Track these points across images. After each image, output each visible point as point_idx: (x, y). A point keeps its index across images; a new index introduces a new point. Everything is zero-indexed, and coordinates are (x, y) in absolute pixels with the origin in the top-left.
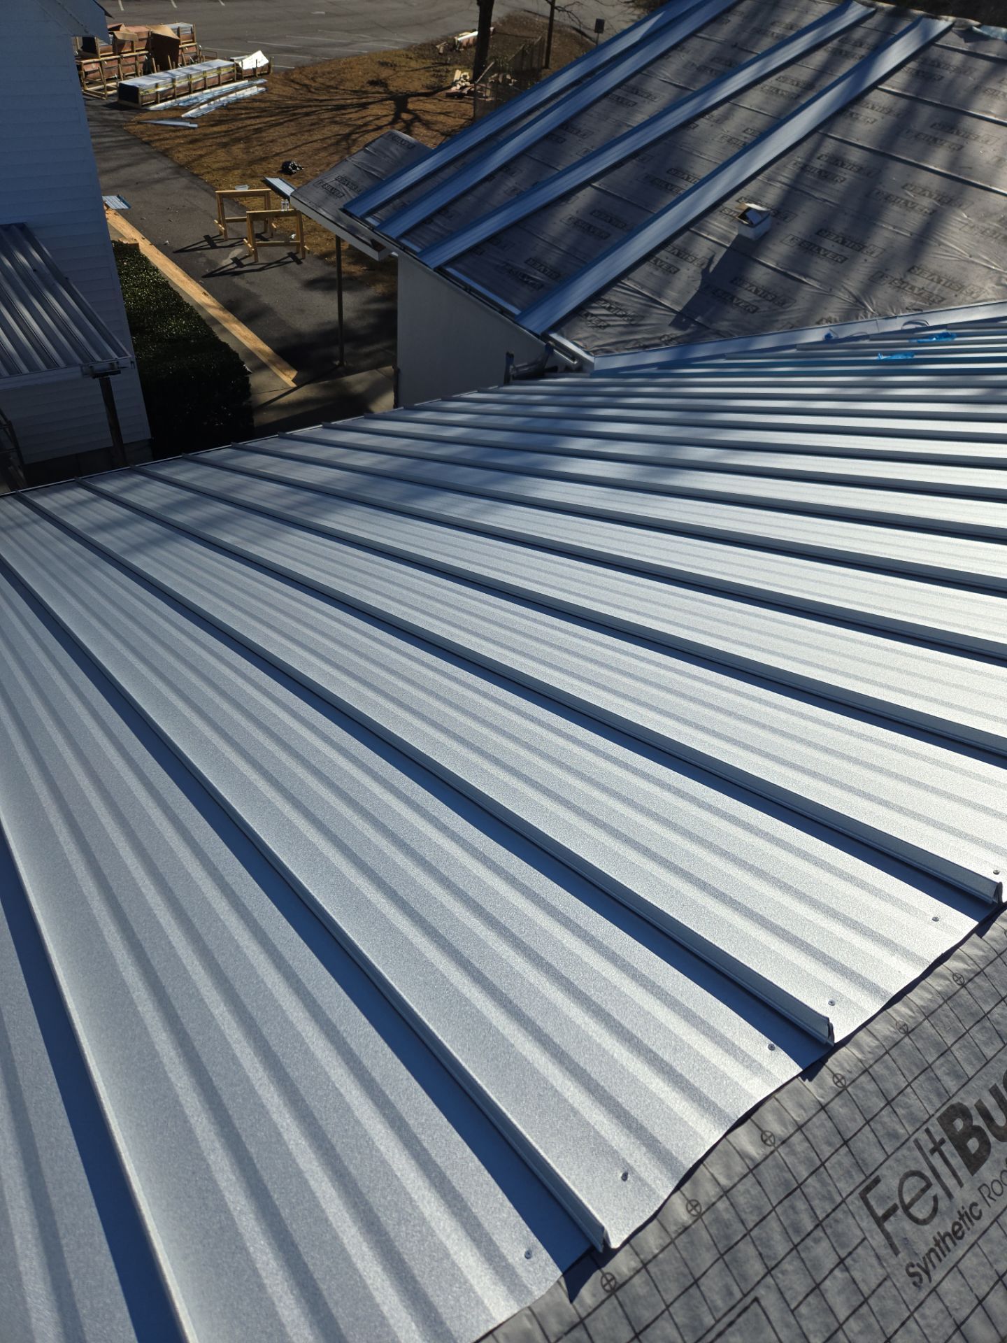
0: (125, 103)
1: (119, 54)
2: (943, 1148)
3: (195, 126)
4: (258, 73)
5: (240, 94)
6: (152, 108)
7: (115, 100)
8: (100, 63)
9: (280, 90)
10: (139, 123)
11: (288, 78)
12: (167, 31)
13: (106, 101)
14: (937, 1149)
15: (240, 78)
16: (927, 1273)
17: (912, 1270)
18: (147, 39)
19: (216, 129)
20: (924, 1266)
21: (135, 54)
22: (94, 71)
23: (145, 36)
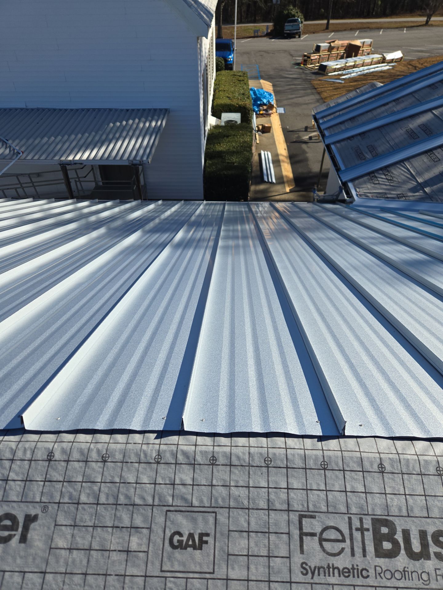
0: (320, 72)
1: (330, 52)
2: (366, 533)
3: (343, 82)
4: (394, 61)
5: (377, 69)
6: (330, 74)
7: (317, 71)
8: (320, 56)
9: (401, 68)
10: (319, 80)
11: (409, 63)
12: (358, 43)
13: (313, 71)
14: (362, 530)
15: (383, 62)
16: (313, 574)
17: (304, 565)
18: (347, 46)
19: (351, 84)
20: (313, 569)
21: (338, 52)
22: (316, 59)
23: (346, 45)
